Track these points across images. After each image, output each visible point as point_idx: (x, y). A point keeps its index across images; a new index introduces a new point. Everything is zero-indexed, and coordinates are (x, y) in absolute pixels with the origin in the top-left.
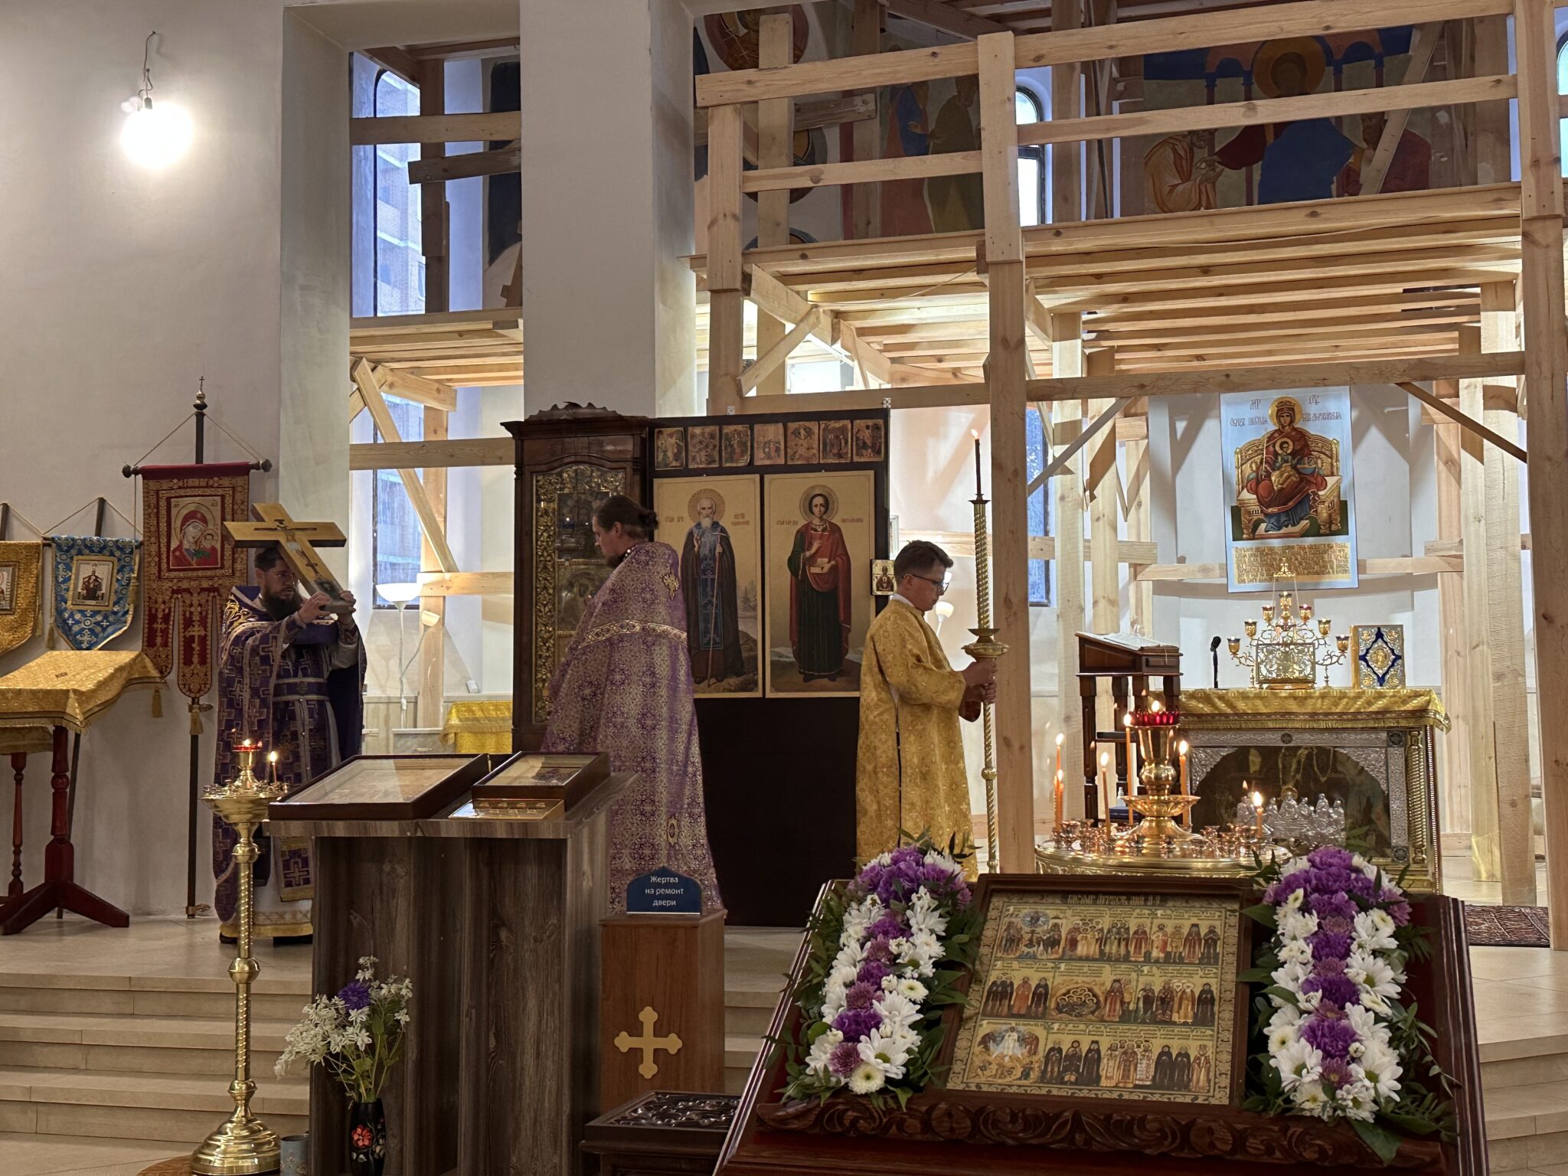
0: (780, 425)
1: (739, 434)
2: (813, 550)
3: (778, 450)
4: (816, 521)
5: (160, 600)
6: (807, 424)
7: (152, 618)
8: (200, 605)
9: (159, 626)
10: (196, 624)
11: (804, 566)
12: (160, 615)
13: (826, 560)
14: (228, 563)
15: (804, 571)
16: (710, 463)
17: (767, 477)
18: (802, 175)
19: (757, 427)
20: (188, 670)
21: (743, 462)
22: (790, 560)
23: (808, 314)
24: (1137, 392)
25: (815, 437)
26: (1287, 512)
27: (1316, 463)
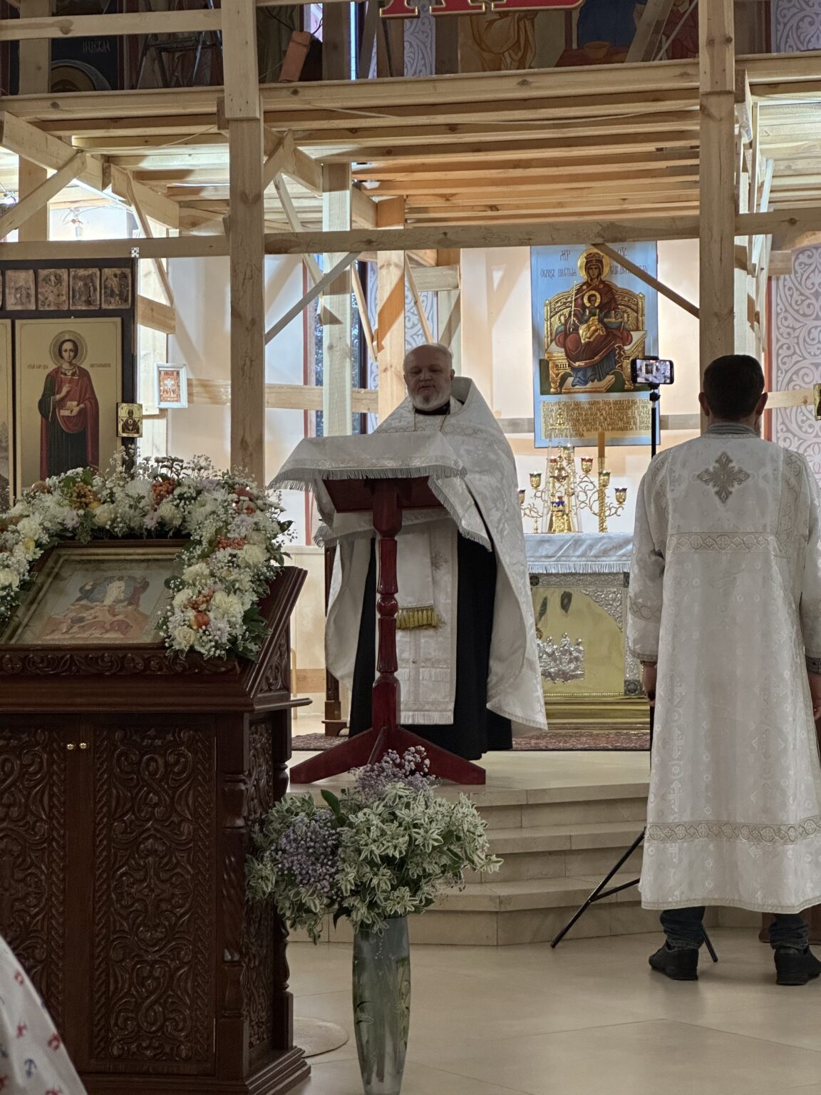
0: (31, 272)
2: (63, 393)
3: (28, 296)
4: (66, 366)
6: (58, 271)
11: (54, 409)
13: (75, 403)
15: (54, 413)
17: (18, 322)
18: (52, 25)
19: (10, 273)
22: (40, 402)
23: (72, 159)
24: (365, 247)
25: (65, 284)
26: (593, 367)
27: (622, 317)
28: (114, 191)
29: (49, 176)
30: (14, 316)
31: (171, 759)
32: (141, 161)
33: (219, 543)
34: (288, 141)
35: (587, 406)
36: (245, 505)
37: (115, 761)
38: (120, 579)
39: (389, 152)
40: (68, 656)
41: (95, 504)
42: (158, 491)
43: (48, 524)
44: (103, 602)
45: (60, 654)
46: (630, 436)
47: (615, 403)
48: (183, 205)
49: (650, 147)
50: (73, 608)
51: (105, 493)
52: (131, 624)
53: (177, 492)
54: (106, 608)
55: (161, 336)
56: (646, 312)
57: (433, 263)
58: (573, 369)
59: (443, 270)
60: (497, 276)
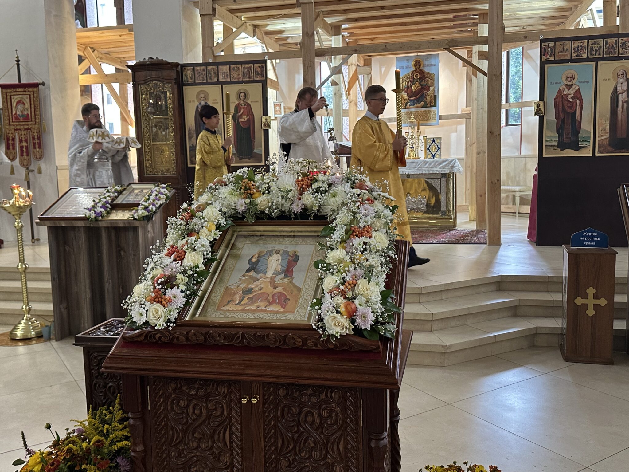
0: (228, 66)
1: (213, 69)
2: (241, 112)
3: (227, 75)
4: (242, 102)
5: (10, 132)
6: (238, 66)
7: (8, 139)
8: (25, 135)
9: (11, 142)
10: (24, 141)
12: (11, 138)
13: (246, 116)
14: (33, 120)
15: (238, 120)
16: (203, 80)
19: (220, 67)
20: (22, 158)
21: (215, 80)
22: (233, 116)
23: (242, 25)
24: (354, 53)
25: (241, 70)
26: (417, 99)
27: (427, 82)
28: (257, 38)
29: (234, 31)
30: (222, 83)
31: (325, 413)
32: (267, 27)
33: (354, 231)
34: (321, 14)
35: (414, 113)
36: (366, 197)
37: (279, 412)
38: (277, 252)
39: (356, 20)
40: (241, 333)
41: (257, 195)
42: (300, 185)
43: (224, 210)
44: (265, 273)
45: (233, 331)
46: (429, 122)
47: (424, 111)
48: (280, 45)
49: (450, 16)
50: (244, 279)
51: (264, 186)
52: (288, 297)
53: (315, 186)
54: (268, 280)
55: (275, 91)
56: (435, 80)
57: (363, 65)
58: (410, 100)
59: (366, 68)
60: (383, 69)
